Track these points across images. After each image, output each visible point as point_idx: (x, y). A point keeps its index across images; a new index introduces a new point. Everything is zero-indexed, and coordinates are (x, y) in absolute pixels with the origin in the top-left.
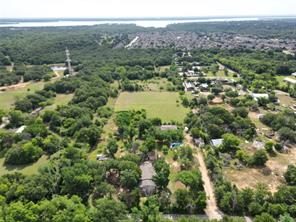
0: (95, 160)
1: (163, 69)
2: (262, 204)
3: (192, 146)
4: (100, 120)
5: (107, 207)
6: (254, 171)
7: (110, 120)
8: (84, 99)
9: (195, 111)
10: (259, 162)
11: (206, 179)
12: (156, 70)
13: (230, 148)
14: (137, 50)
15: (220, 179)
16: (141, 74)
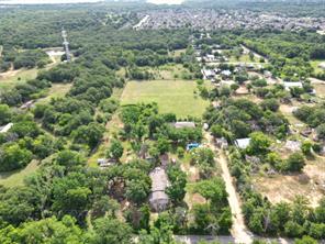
0: (95, 166)
1: (177, 53)
2: (301, 223)
3: (213, 148)
4: (103, 115)
5: (108, 232)
6: (289, 178)
7: (115, 116)
8: (84, 91)
9: (216, 104)
10: (295, 167)
11: (230, 189)
12: (170, 55)
13: (259, 150)
14: (147, 31)
15: (248, 190)
16: (152, 59)
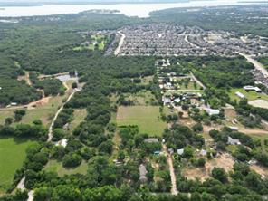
0: (113, 164)
2: (196, 187)
6: (198, 169)
9: (170, 126)
10: (201, 164)
11: (172, 174)
15: (179, 175)
16: (131, 88)
